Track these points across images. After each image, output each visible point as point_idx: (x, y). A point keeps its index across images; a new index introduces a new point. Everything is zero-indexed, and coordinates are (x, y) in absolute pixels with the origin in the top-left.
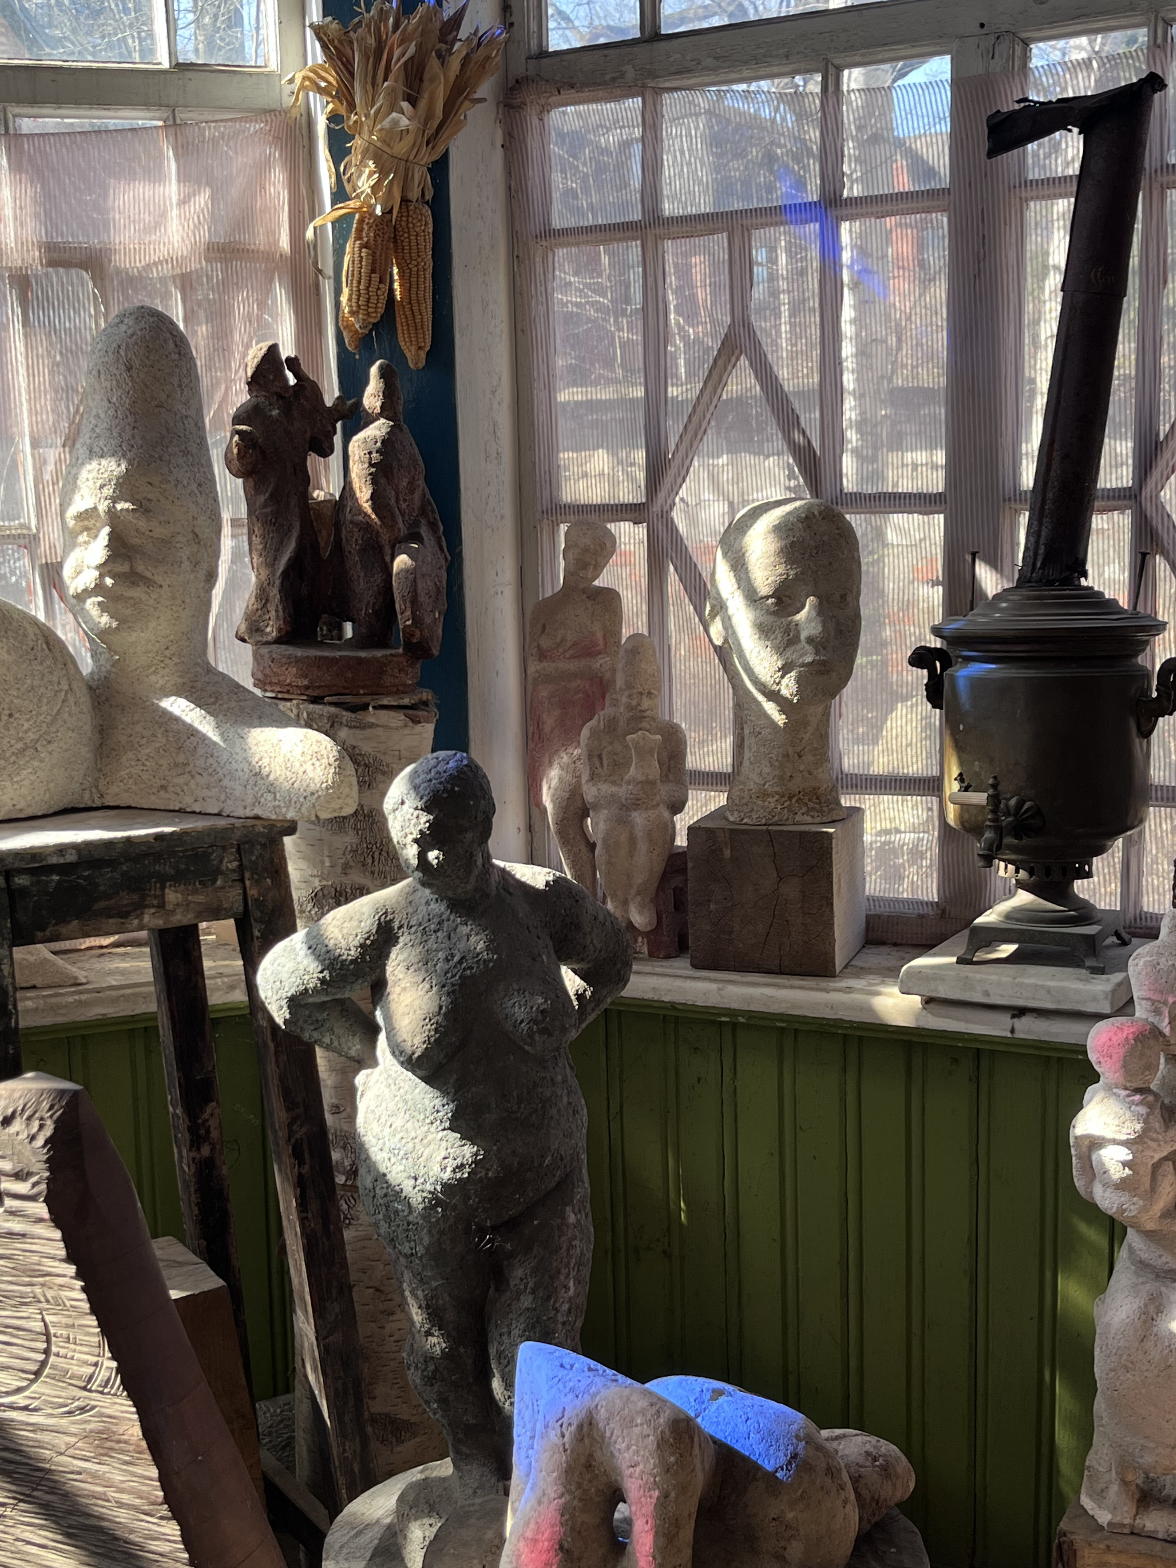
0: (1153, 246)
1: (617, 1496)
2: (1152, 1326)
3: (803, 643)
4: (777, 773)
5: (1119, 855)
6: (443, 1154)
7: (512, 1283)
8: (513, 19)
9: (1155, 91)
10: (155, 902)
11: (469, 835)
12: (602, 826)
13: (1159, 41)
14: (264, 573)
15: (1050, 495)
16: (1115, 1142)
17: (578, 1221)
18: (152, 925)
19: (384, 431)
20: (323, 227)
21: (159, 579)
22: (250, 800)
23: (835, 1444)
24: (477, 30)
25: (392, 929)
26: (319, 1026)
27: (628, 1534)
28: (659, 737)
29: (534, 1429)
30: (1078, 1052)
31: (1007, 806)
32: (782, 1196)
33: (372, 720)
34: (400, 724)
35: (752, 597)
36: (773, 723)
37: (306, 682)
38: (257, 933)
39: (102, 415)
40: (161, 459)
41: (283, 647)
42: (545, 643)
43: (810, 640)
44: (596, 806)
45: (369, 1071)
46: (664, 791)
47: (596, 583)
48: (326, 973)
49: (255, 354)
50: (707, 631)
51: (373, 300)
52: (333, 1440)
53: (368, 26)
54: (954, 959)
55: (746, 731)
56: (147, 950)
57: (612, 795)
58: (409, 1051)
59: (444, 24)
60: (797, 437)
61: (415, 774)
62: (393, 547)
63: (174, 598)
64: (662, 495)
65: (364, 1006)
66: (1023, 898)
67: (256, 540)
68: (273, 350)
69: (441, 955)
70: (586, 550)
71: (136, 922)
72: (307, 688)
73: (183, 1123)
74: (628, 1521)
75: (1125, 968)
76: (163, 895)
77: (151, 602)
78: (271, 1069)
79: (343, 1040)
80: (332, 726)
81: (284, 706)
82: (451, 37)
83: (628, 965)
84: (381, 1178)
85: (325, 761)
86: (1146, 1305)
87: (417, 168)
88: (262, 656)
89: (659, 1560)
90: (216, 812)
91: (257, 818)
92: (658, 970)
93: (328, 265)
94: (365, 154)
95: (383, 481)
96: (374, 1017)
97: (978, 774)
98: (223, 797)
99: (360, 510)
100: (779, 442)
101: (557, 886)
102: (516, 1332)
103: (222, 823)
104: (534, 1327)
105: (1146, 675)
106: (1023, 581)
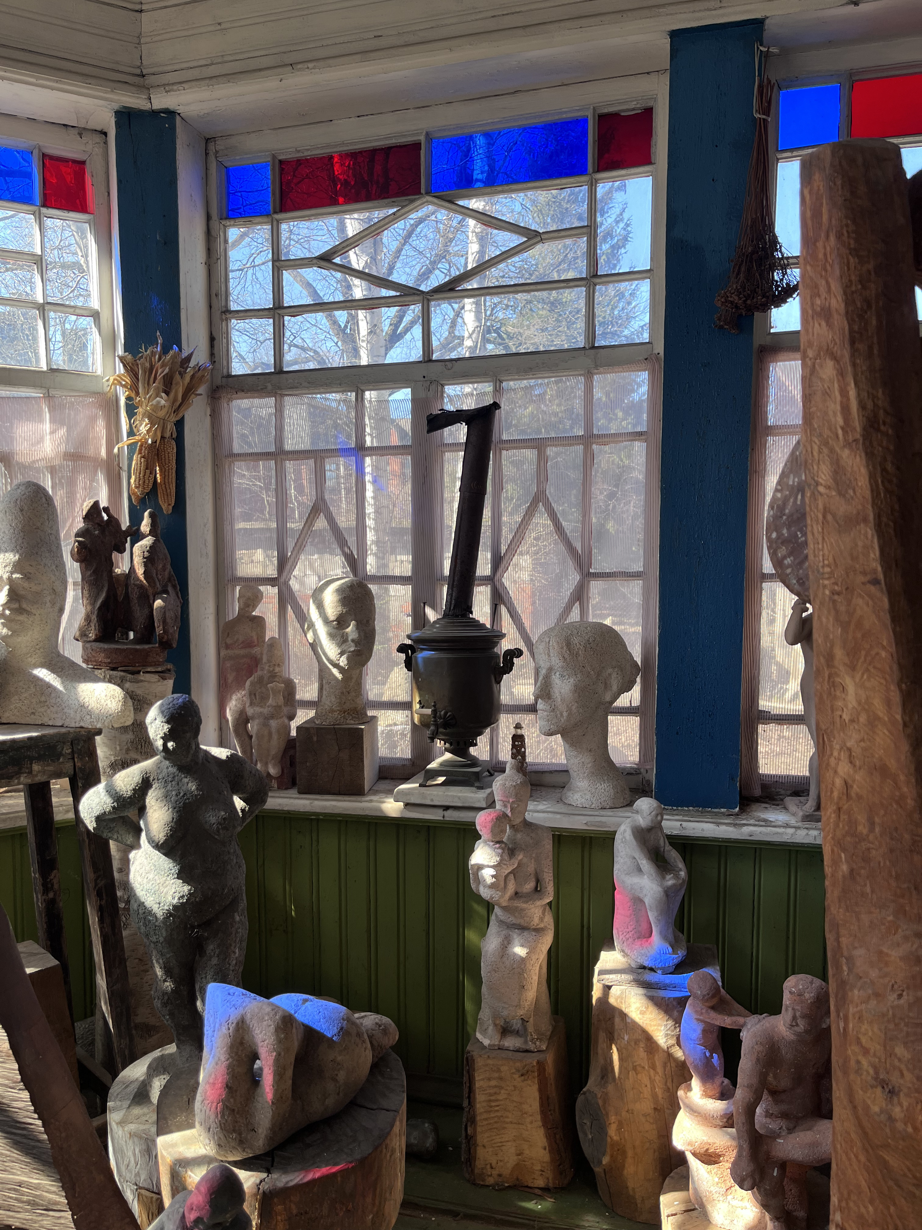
0: (497, 473)
1: (255, 1056)
2: (506, 950)
3: (350, 642)
4: (338, 701)
5: (488, 736)
6: (173, 891)
7: (207, 952)
8: (216, 360)
9: (496, 409)
10: (27, 771)
11: (188, 735)
12: (255, 727)
13: (498, 389)
14: (89, 608)
15: (456, 578)
16: (489, 866)
17: (241, 920)
18: (24, 782)
19: (151, 542)
20: (123, 447)
21: (34, 611)
22: (78, 718)
23: (361, 1020)
24: (198, 363)
25: (149, 781)
26: (111, 830)
27: (260, 1075)
28: (283, 685)
29: (214, 1027)
30: (472, 825)
31: (440, 715)
32: (340, 900)
33: (142, 678)
34: (156, 680)
35: (326, 621)
36: (336, 678)
37: (109, 661)
38: (80, 785)
39: (7, 532)
40: (37, 553)
41: (98, 643)
42: (229, 641)
43: (353, 641)
44: (253, 718)
45: (137, 851)
46: (285, 710)
47: (254, 613)
48: (115, 804)
49: (87, 505)
50: (306, 636)
51: (147, 482)
52: (115, 1040)
53: (146, 358)
54: (418, 785)
55: (324, 682)
56: (22, 794)
57: (261, 713)
58: (157, 840)
59: (183, 360)
60: (346, 550)
61: (162, 705)
62: (154, 596)
63: (42, 620)
64: (285, 574)
65: (134, 818)
66: (448, 756)
67: (86, 592)
68: (96, 504)
69: (174, 793)
70: (249, 599)
71: (16, 781)
72: (109, 663)
73: (39, 882)
74: (261, 1069)
75: (491, 787)
76: (31, 767)
77: (30, 622)
78: (87, 853)
79: (124, 836)
80: (122, 681)
81: (97, 672)
82: (185, 366)
83: (266, 795)
84: (142, 904)
85: (117, 699)
86: (503, 941)
87: (169, 423)
88: (87, 648)
89: (276, 1088)
90: (60, 724)
91: (82, 727)
92: (282, 795)
93: (125, 465)
94: (144, 415)
95: (150, 565)
96: (139, 824)
97: (427, 701)
98: (64, 718)
99: (138, 579)
100: (338, 551)
101: (232, 758)
102: (209, 977)
103: (63, 730)
104: (218, 973)
105: (498, 656)
106: (446, 615)
